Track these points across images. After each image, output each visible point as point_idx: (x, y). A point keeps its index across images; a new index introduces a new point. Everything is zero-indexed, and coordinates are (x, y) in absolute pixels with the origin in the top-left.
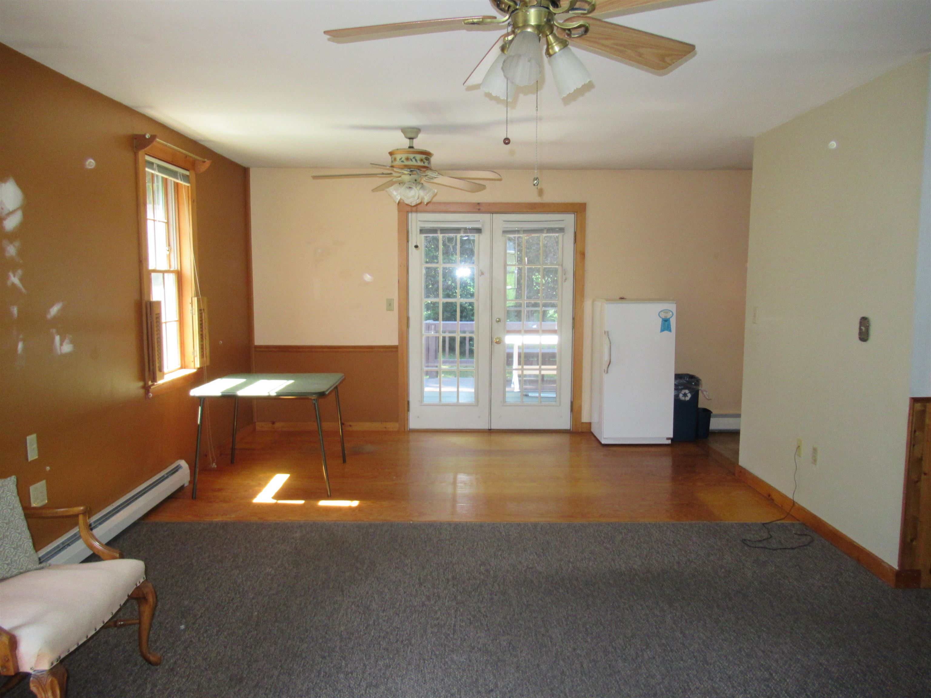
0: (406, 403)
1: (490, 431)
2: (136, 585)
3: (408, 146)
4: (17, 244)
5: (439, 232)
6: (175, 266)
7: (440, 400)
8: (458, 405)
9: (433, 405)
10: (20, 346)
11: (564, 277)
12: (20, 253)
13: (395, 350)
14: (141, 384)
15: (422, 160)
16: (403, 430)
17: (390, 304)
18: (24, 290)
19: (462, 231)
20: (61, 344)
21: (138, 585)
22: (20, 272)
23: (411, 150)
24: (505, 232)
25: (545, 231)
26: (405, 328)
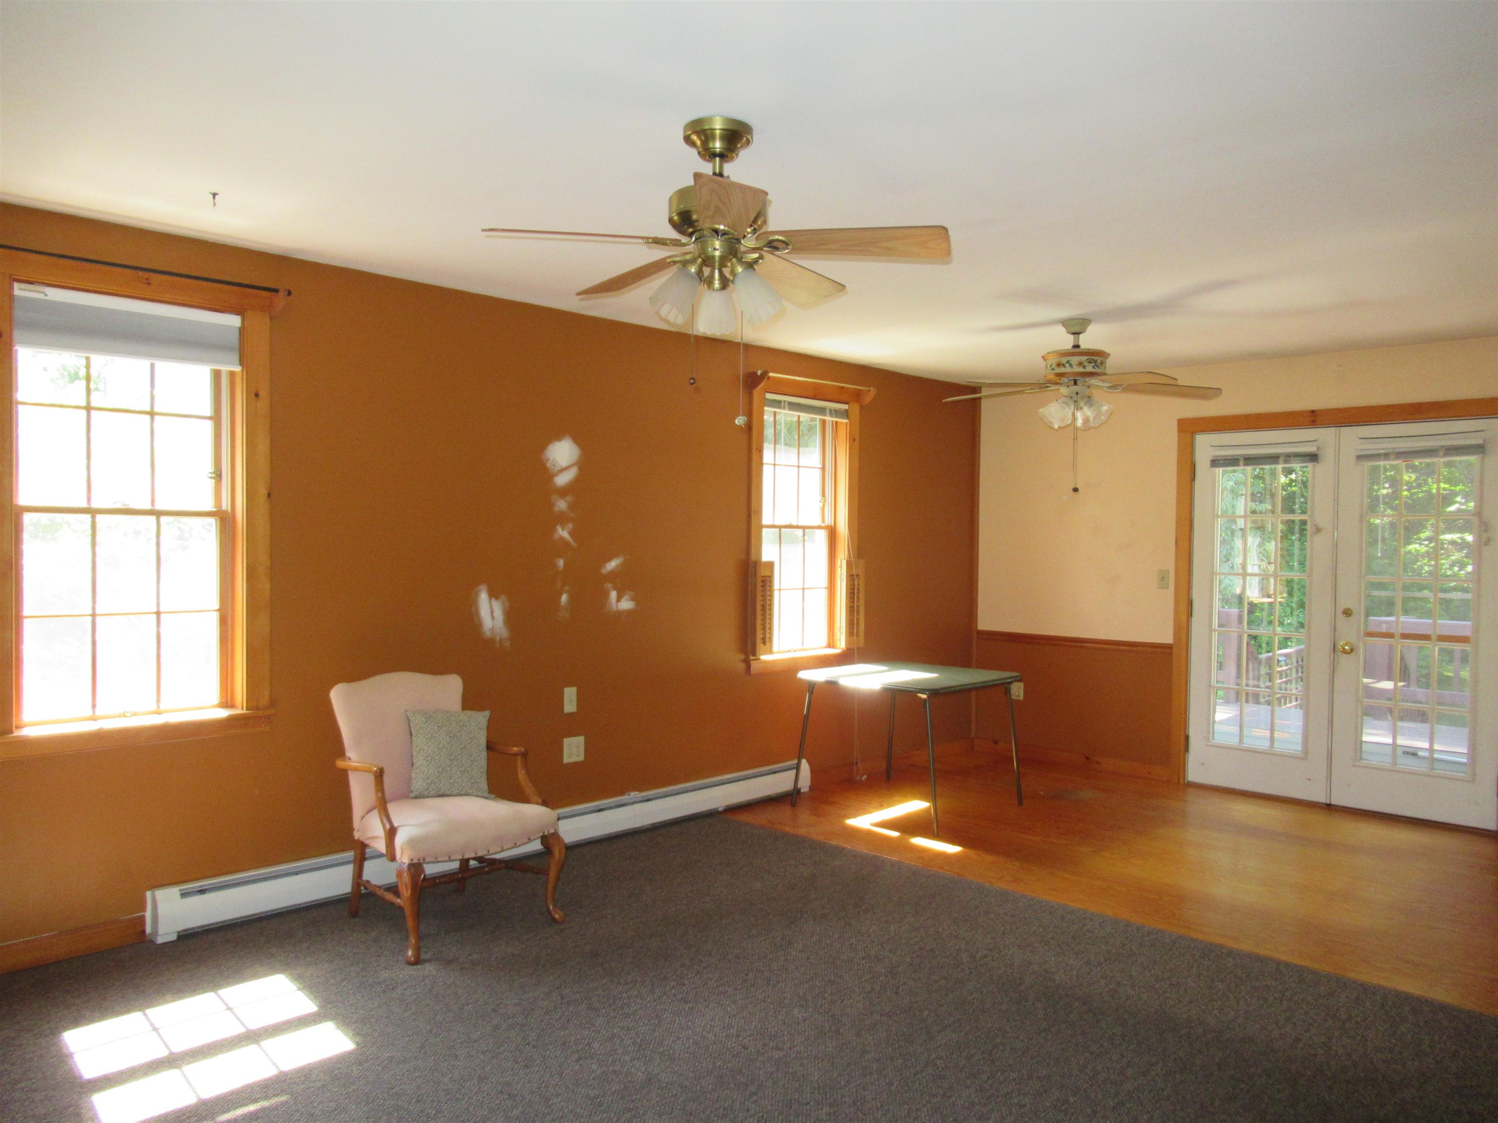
0: (1183, 738)
1: (1329, 808)
2: (544, 833)
3: (1072, 344)
4: (569, 498)
5: (1241, 463)
6: (829, 521)
7: (1241, 741)
8: (1270, 754)
9: (1227, 748)
10: (564, 598)
11: (1485, 535)
12: (571, 507)
13: (1168, 650)
14: (742, 657)
15: (1080, 364)
16: (1177, 781)
17: (1163, 578)
18: (573, 544)
19: (1281, 460)
20: (619, 600)
21: (546, 833)
22: (570, 526)
23: (1076, 350)
24: (1359, 458)
25: (1441, 453)
26: (1184, 617)
